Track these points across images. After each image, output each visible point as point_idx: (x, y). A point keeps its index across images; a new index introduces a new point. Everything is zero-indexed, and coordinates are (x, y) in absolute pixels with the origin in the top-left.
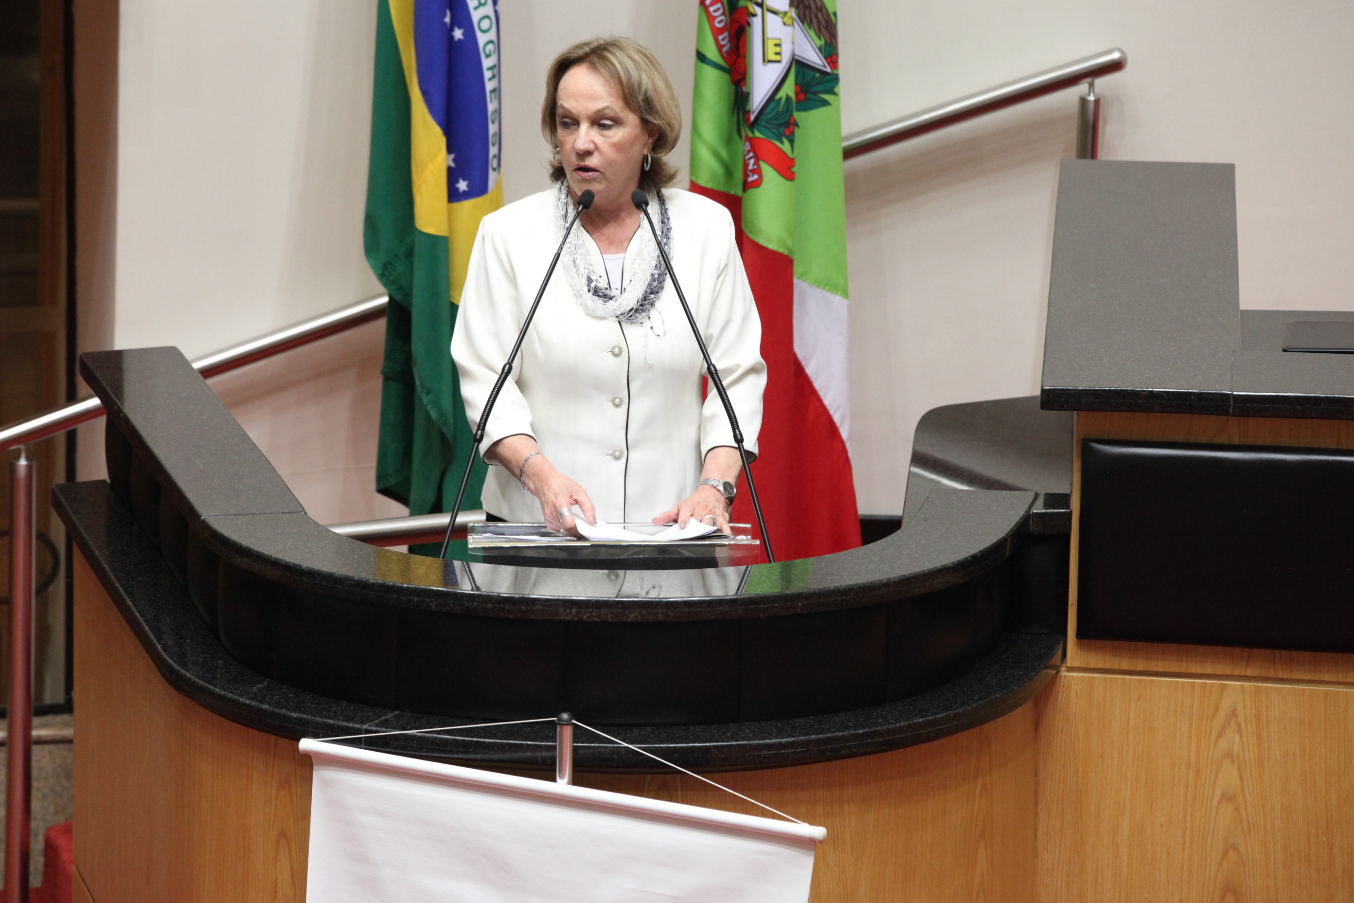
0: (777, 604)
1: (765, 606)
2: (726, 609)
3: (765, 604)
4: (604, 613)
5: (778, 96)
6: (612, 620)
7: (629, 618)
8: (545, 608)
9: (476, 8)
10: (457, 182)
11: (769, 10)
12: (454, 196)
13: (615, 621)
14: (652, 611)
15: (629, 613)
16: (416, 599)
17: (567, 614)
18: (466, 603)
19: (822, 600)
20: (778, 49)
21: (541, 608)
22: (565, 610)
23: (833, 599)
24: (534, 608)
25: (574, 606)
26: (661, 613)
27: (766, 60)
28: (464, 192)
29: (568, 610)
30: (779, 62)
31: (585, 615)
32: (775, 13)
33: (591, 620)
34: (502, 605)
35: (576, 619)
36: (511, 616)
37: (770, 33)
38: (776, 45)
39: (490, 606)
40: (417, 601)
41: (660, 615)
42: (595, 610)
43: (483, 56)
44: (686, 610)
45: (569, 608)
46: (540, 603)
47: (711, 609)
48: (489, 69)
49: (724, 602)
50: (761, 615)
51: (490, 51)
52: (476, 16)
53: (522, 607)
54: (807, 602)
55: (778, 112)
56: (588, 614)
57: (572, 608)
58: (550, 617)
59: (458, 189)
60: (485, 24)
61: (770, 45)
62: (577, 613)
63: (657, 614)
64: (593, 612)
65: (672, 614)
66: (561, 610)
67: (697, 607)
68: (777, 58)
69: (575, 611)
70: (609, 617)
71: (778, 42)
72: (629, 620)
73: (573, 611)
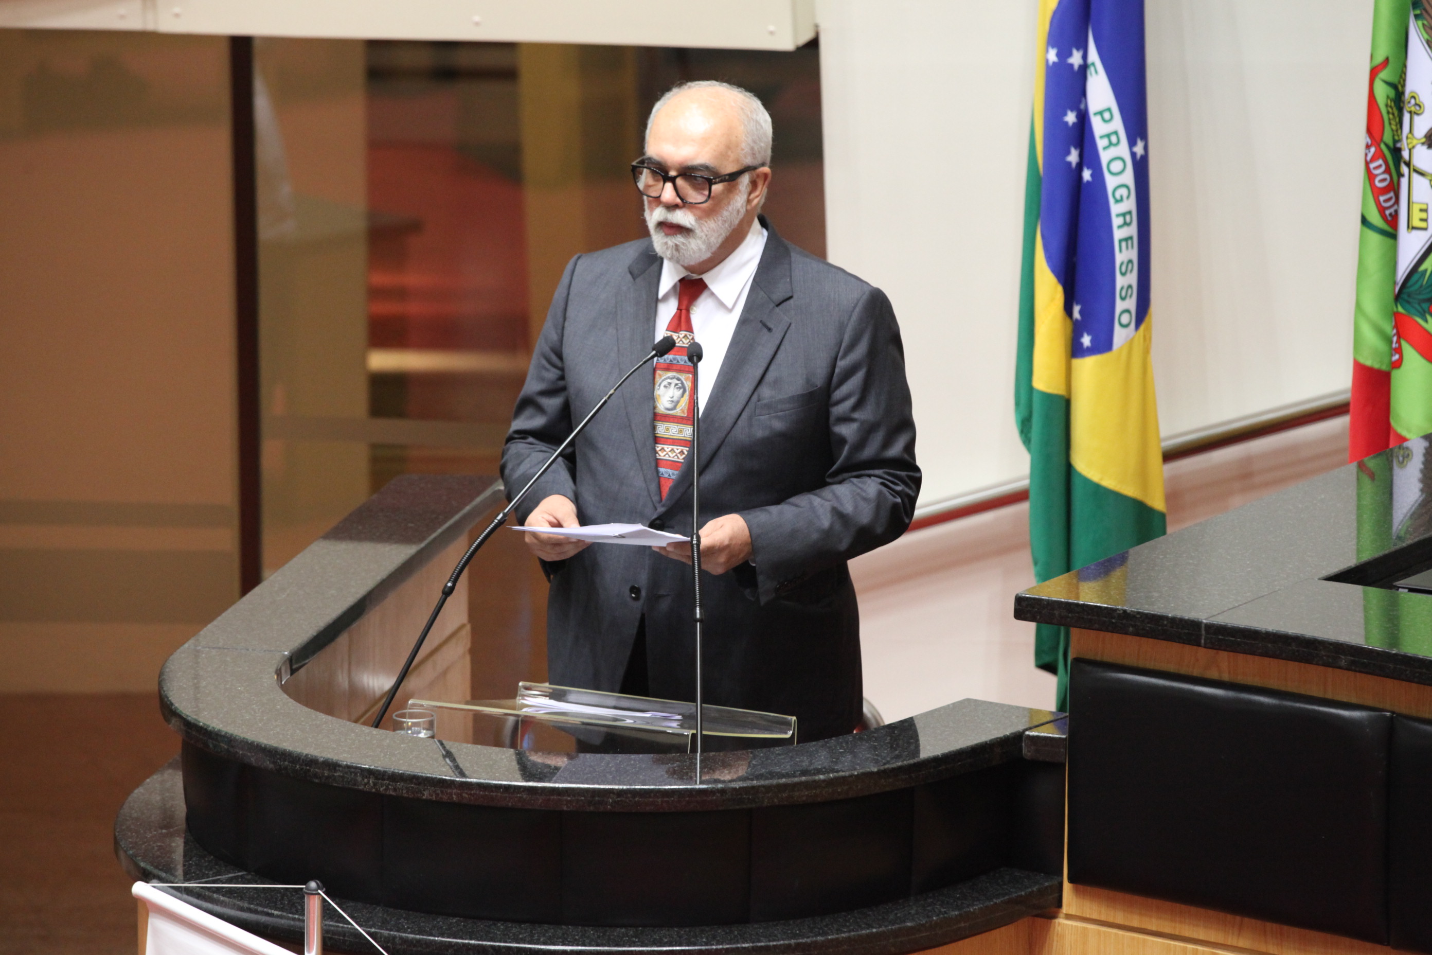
0: (583, 798)
1: (569, 798)
2: (525, 796)
3: (569, 796)
4: (400, 787)
5: (1422, 268)
6: (407, 796)
7: (424, 795)
8: (345, 775)
9: (1105, 148)
10: (1082, 336)
11: (1416, 171)
12: (1076, 350)
13: (410, 796)
14: (446, 790)
15: (424, 790)
16: (241, 752)
17: (365, 785)
18: (279, 761)
19: (637, 799)
20: (1424, 215)
21: (342, 774)
22: (363, 780)
23: (651, 799)
24: (335, 774)
25: (371, 776)
26: (455, 794)
27: (1410, 226)
28: (1088, 348)
29: (366, 780)
30: (1425, 229)
31: (382, 787)
32: (1422, 174)
33: (388, 793)
34: (308, 768)
35: (374, 790)
36: (316, 781)
37: (1415, 197)
38: (1421, 210)
39: (298, 767)
40: (242, 754)
41: (454, 796)
42: (391, 783)
43: (1111, 201)
44: (481, 793)
45: (367, 778)
46: (341, 769)
47: (507, 795)
48: (1118, 215)
49: (522, 789)
50: (565, 808)
51: (1122, 197)
52: (1105, 156)
53: (325, 771)
54: (619, 799)
55: (1421, 286)
56: (385, 787)
57: (370, 778)
58: (350, 786)
59: (1082, 344)
60: (1117, 166)
61: (1415, 209)
62: (375, 784)
63: (451, 794)
64: (389, 784)
65: (467, 796)
66: (359, 779)
67: (492, 791)
68: (1423, 225)
69: (373, 782)
70: (404, 792)
71: (1424, 207)
72: (424, 797)
73: (371, 782)
